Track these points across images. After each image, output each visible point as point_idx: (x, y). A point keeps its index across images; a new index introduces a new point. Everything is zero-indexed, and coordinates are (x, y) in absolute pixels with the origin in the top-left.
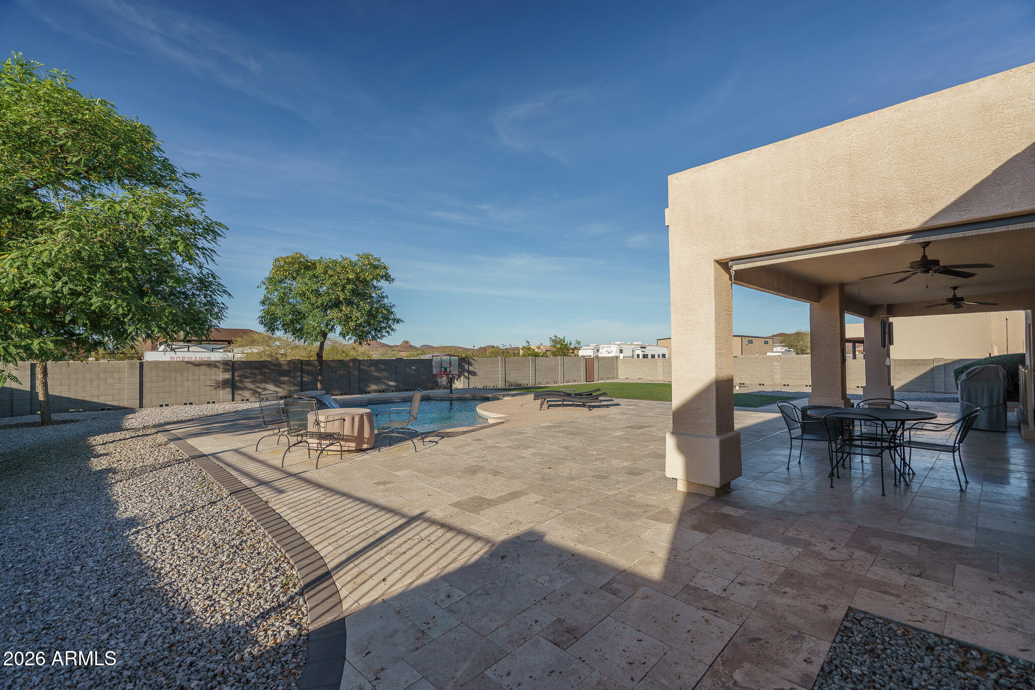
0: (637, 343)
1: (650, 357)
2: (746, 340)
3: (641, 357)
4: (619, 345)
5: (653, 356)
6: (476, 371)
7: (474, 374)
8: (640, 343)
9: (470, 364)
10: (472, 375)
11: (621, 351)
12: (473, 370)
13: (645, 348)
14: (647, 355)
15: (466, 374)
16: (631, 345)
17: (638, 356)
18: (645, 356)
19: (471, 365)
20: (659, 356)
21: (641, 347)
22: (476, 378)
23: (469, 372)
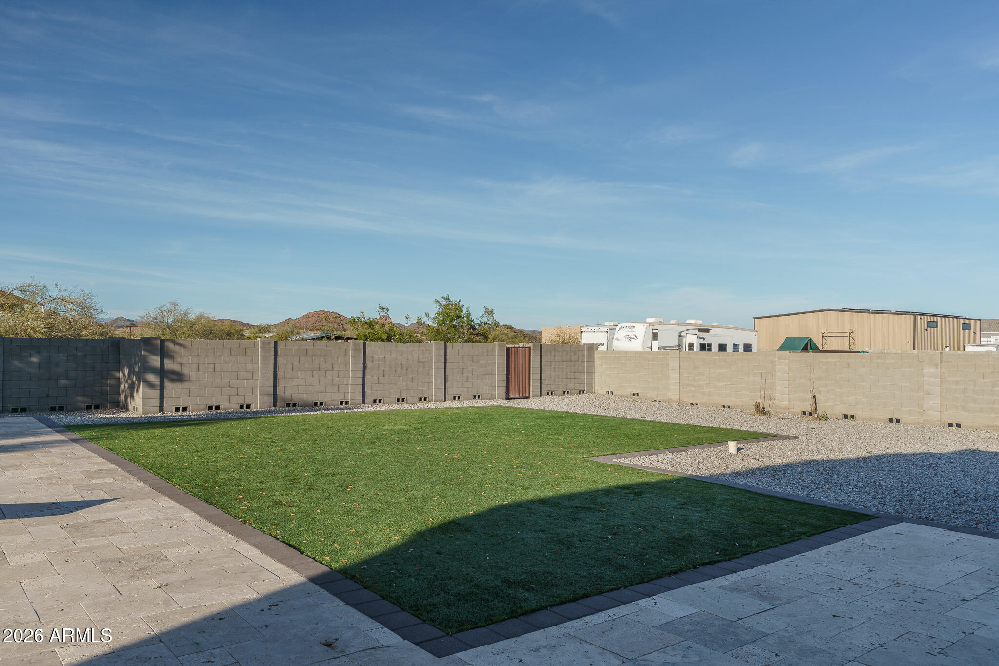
0: (692, 322)
1: (715, 348)
2: (922, 322)
3: (696, 348)
4: (650, 324)
5: (722, 348)
6: (185, 370)
7: (178, 377)
8: (700, 322)
9: (164, 353)
10: (173, 380)
11: (655, 336)
12: (176, 368)
13: (707, 331)
14: (710, 345)
15: (153, 379)
16: (678, 324)
17: (691, 346)
18: (704, 347)
19: (171, 357)
20: (736, 348)
21: (699, 330)
22: (186, 385)
23: (162, 373)
